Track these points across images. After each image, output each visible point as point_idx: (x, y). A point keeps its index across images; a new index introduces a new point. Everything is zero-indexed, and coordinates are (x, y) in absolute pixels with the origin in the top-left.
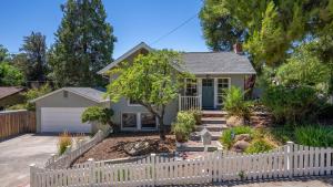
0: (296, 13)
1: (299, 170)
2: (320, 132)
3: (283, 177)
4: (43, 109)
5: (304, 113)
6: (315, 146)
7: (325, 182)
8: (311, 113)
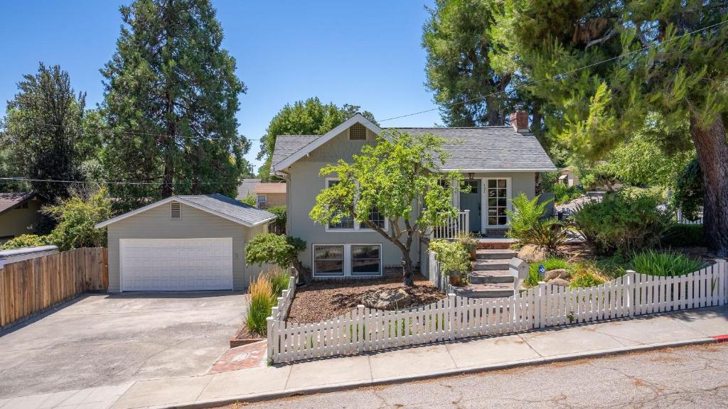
0: (633, 97)
1: (642, 307)
2: (665, 257)
3: (622, 317)
4: (124, 243)
5: (641, 236)
6: (659, 275)
7: (673, 317)
8: (650, 235)
